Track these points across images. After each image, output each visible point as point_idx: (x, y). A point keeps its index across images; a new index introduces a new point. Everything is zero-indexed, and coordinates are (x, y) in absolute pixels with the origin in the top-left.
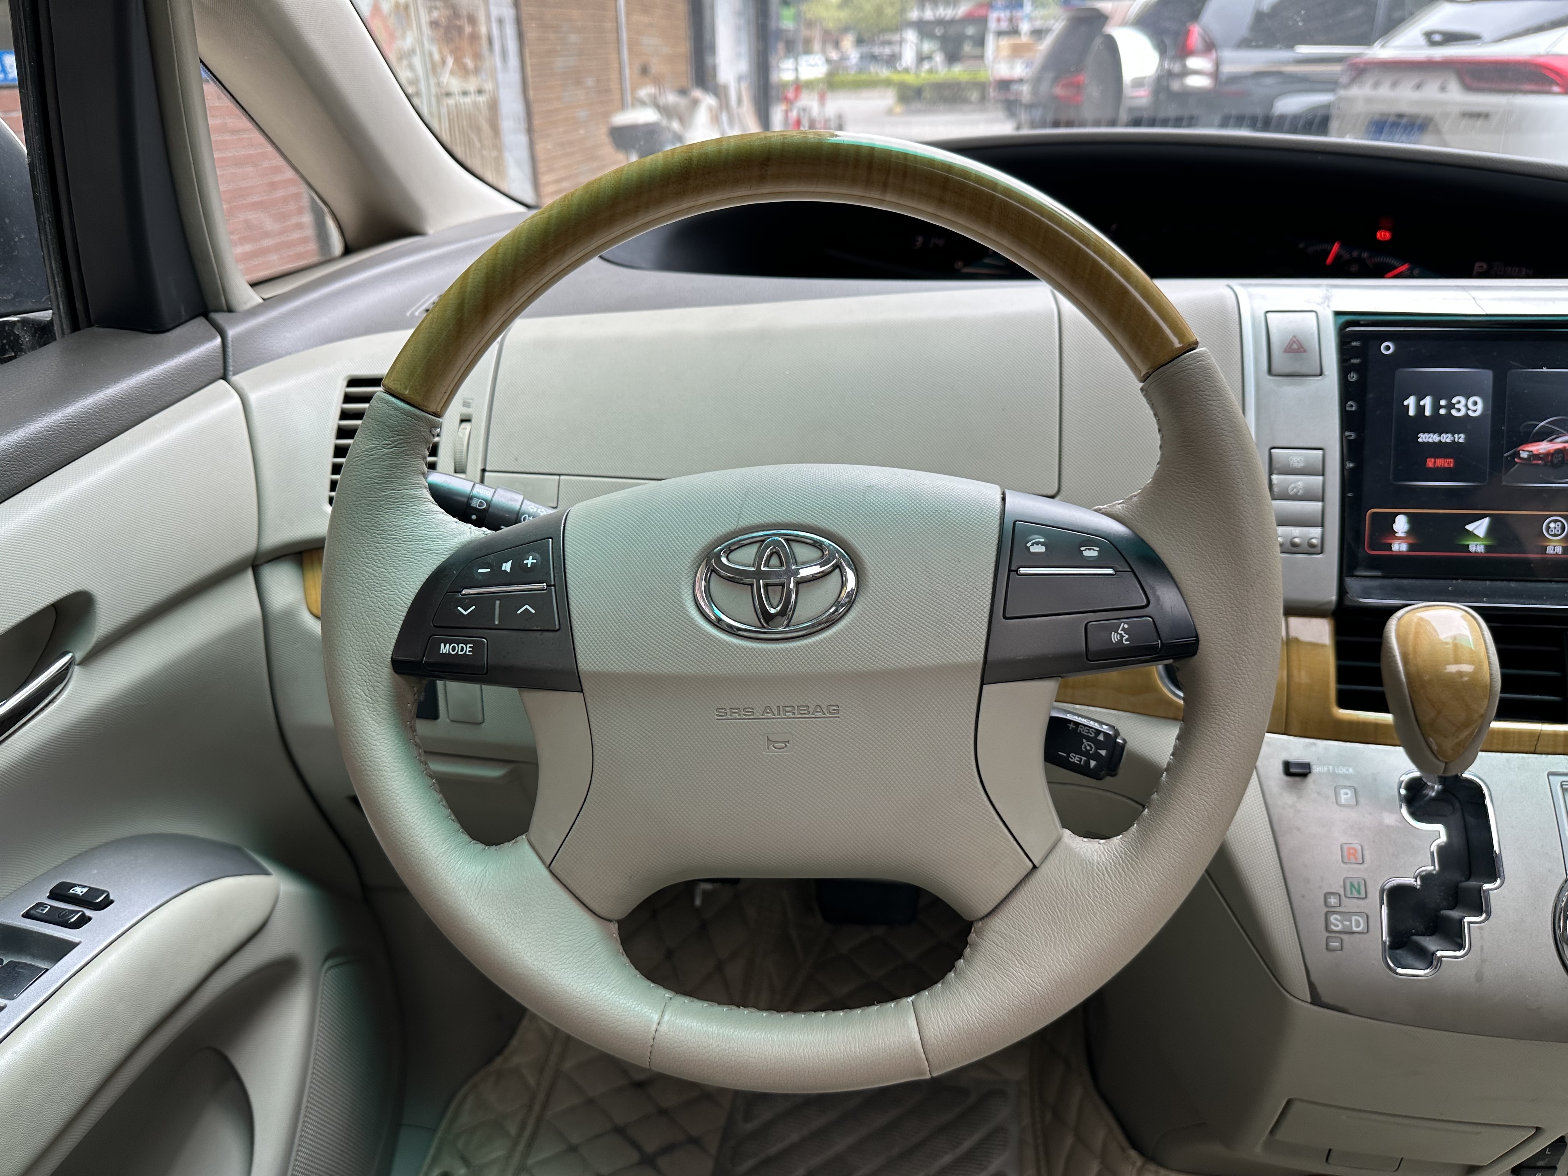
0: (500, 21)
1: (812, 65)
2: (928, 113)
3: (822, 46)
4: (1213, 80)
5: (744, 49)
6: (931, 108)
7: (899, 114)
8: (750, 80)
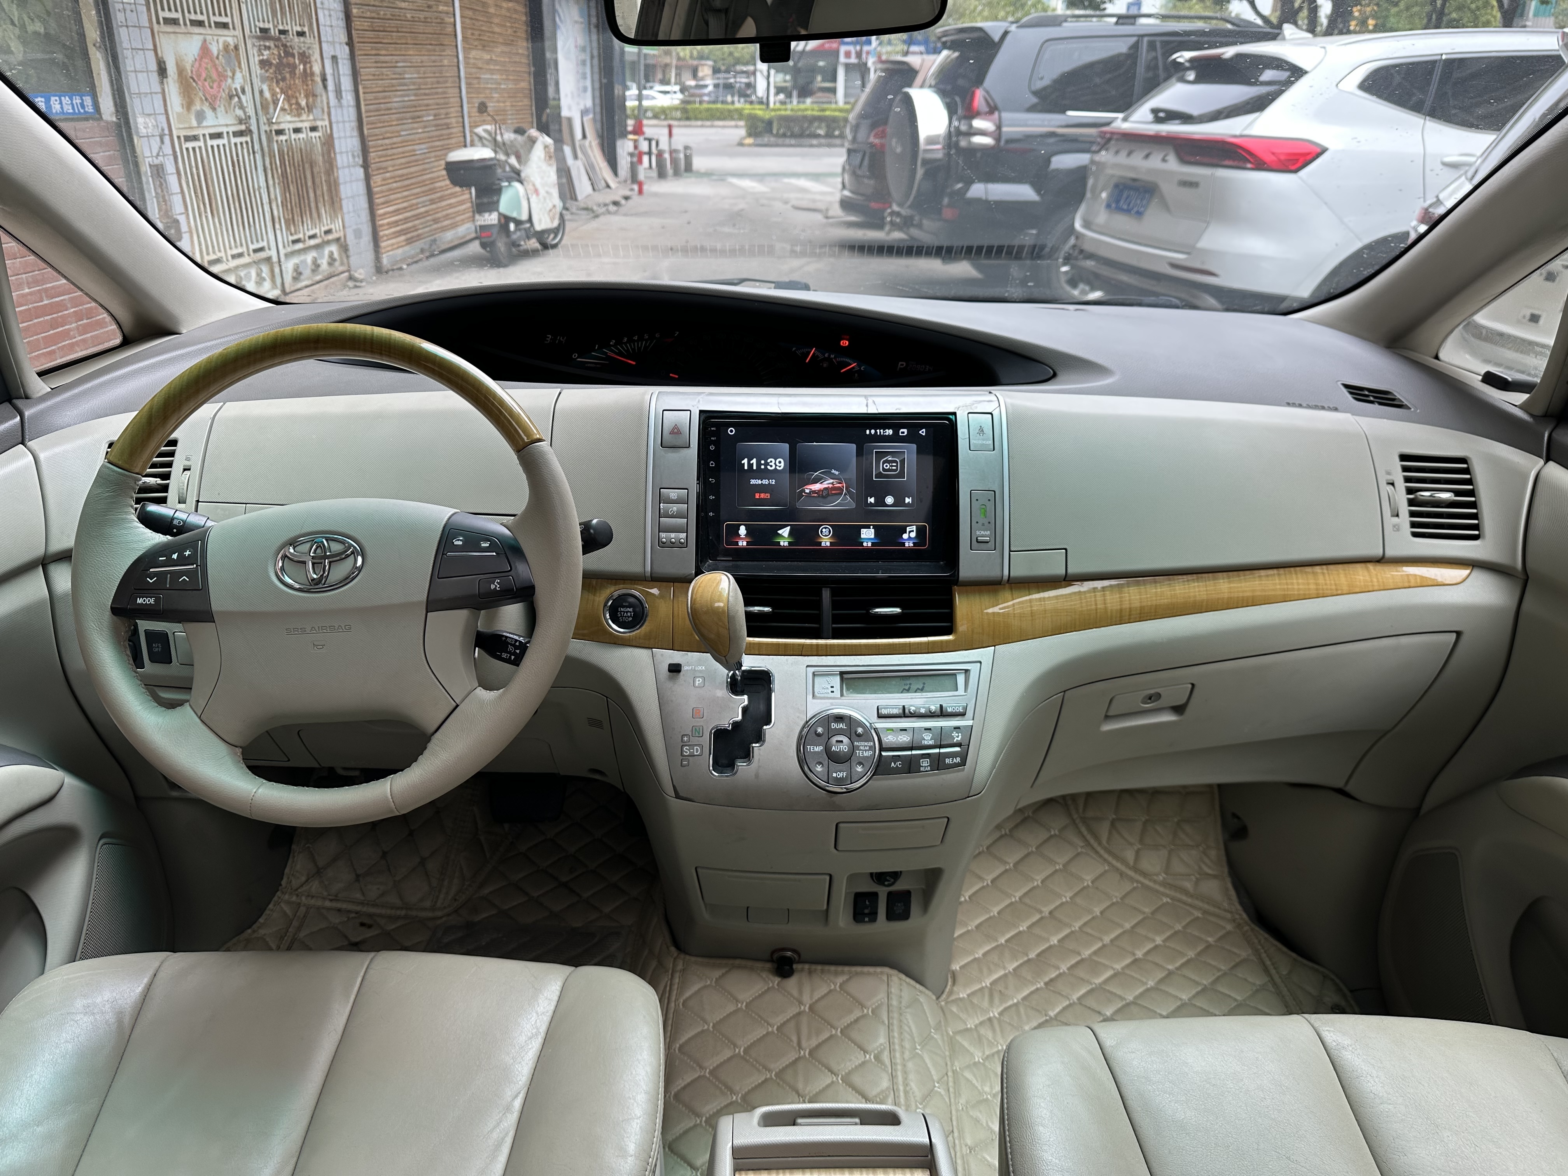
0: (334, 58)
1: (668, 92)
2: (777, 145)
3: (678, 75)
4: (995, 139)
5: (588, 83)
6: (780, 141)
7: (750, 145)
8: (594, 113)
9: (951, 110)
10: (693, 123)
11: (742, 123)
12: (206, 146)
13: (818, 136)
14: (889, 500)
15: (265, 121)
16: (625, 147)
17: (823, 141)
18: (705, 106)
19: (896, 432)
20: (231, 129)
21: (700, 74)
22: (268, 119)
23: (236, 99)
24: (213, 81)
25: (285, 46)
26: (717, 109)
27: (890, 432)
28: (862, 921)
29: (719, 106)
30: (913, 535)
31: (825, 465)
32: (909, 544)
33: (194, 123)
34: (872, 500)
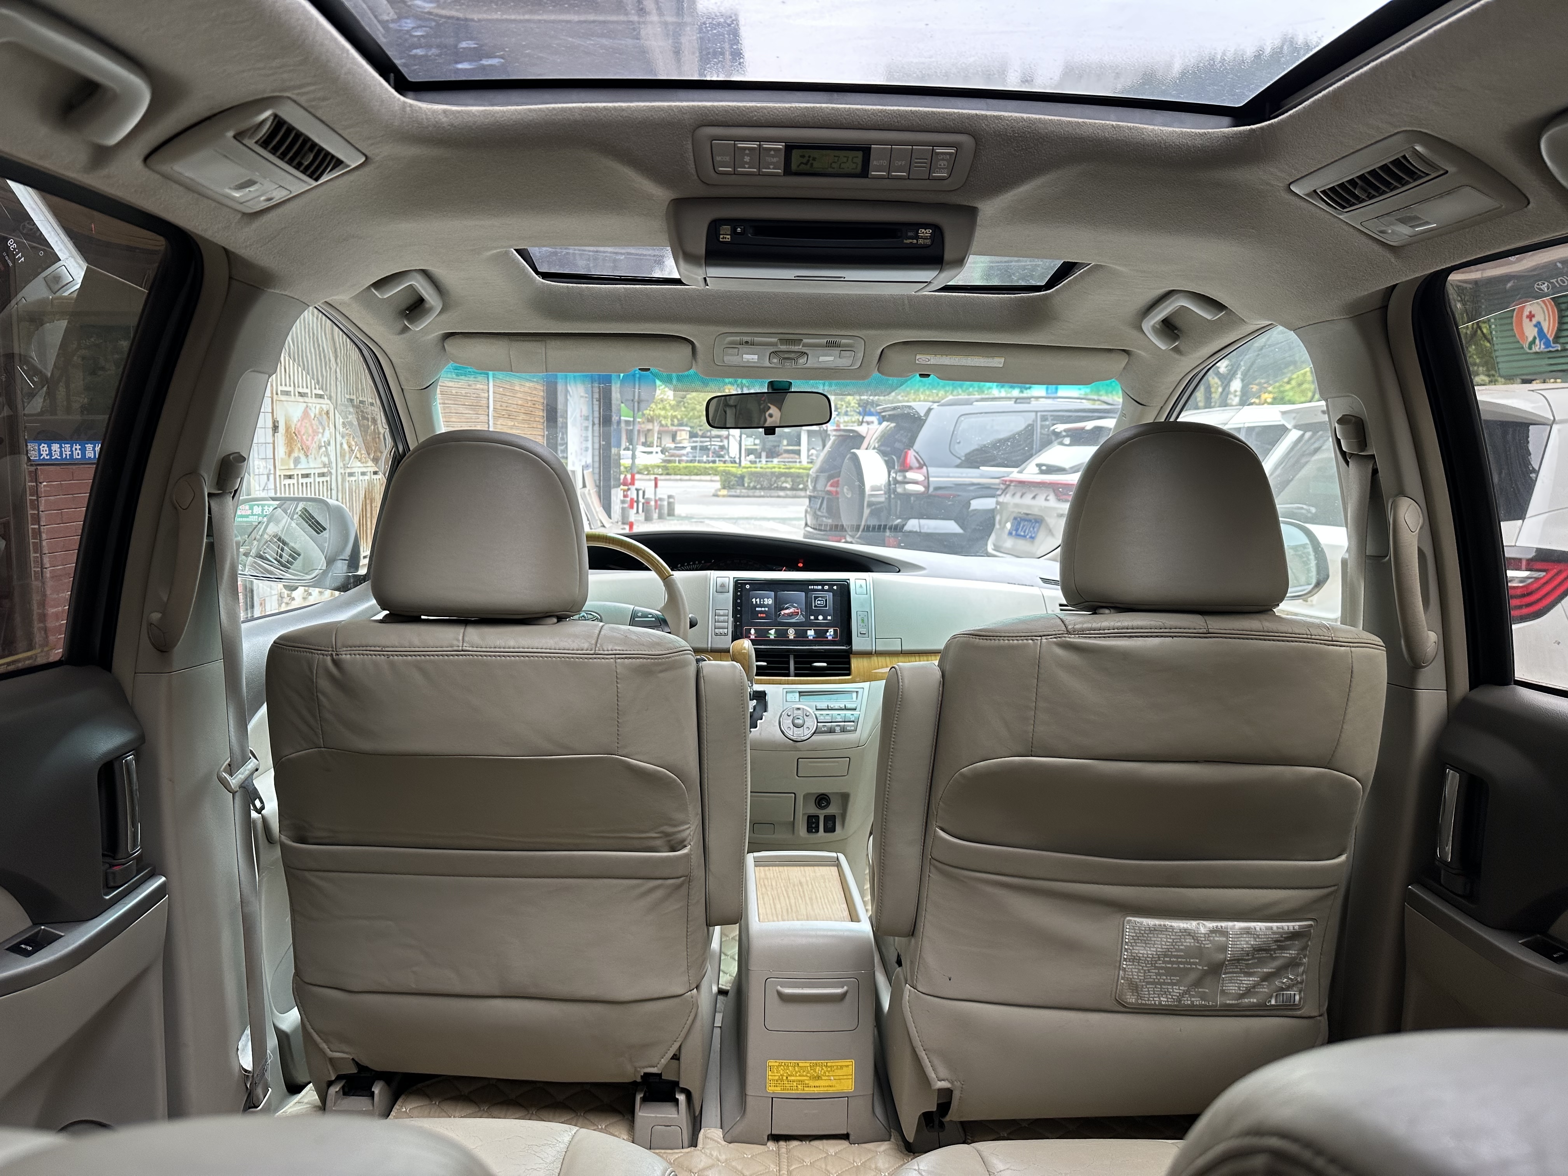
1: (651, 453)
2: (748, 496)
3: (660, 438)
4: (924, 487)
5: (590, 444)
6: (751, 493)
7: (724, 496)
8: (593, 468)
9: (890, 465)
10: (673, 477)
11: (718, 478)
12: (298, 484)
13: (785, 489)
14: (821, 617)
15: (342, 466)
16: (617, 495)
17: (789, 493)
18: (683, 464)
19: (823, 588)
20: (317, 471)
21: (678, 438)
22: (344, 465)
23: (324, 449)
24: (309, 436)
25: (362, 412)
26: (694, 467)
27: (820, 587)
28: (812, 832)
29: (696, 464)
30: (832, 633)
31: (791, 602)
32: (830, 638)
33: (292, 466)
34: (812, 618)
